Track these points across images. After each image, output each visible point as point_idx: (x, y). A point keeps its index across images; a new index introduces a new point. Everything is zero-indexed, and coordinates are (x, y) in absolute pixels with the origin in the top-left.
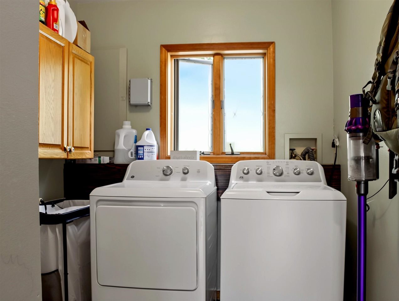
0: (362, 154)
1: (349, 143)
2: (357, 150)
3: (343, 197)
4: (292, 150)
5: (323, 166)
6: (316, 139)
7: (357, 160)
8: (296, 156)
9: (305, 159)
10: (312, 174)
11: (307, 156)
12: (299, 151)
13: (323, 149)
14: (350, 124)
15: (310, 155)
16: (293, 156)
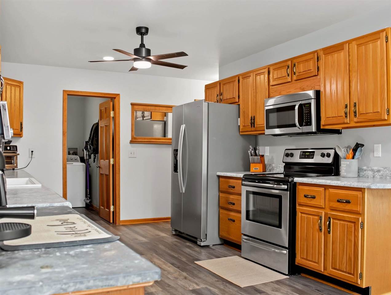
0: (88, 153)
1: (85, 151)
2: (86, 153)
3: (85, 165)
4: (69, 152)
5: (80, 157)
6: (77, 148)
7: (86, 155)
8: (70, 154)
9: (73, 155)
10: (76, 159)
11: (74, 154)
12: (71, 152)
13: (79, 151)
14: (85, 147)
15: (75, 153)
16: (69, 154)
